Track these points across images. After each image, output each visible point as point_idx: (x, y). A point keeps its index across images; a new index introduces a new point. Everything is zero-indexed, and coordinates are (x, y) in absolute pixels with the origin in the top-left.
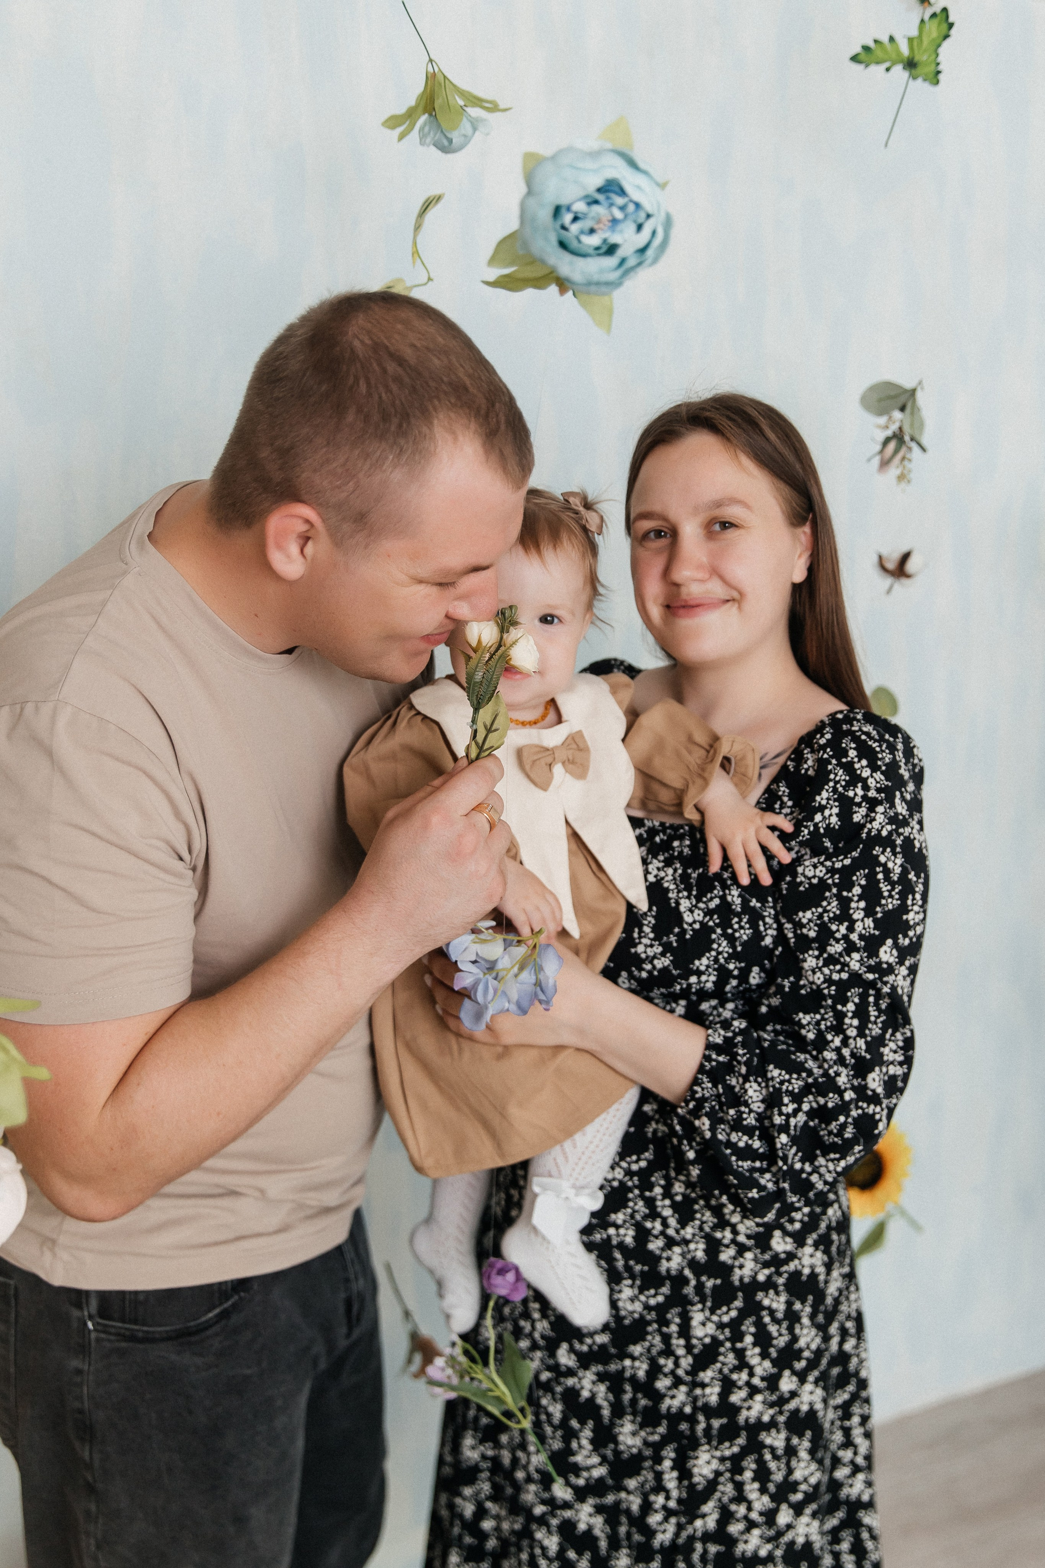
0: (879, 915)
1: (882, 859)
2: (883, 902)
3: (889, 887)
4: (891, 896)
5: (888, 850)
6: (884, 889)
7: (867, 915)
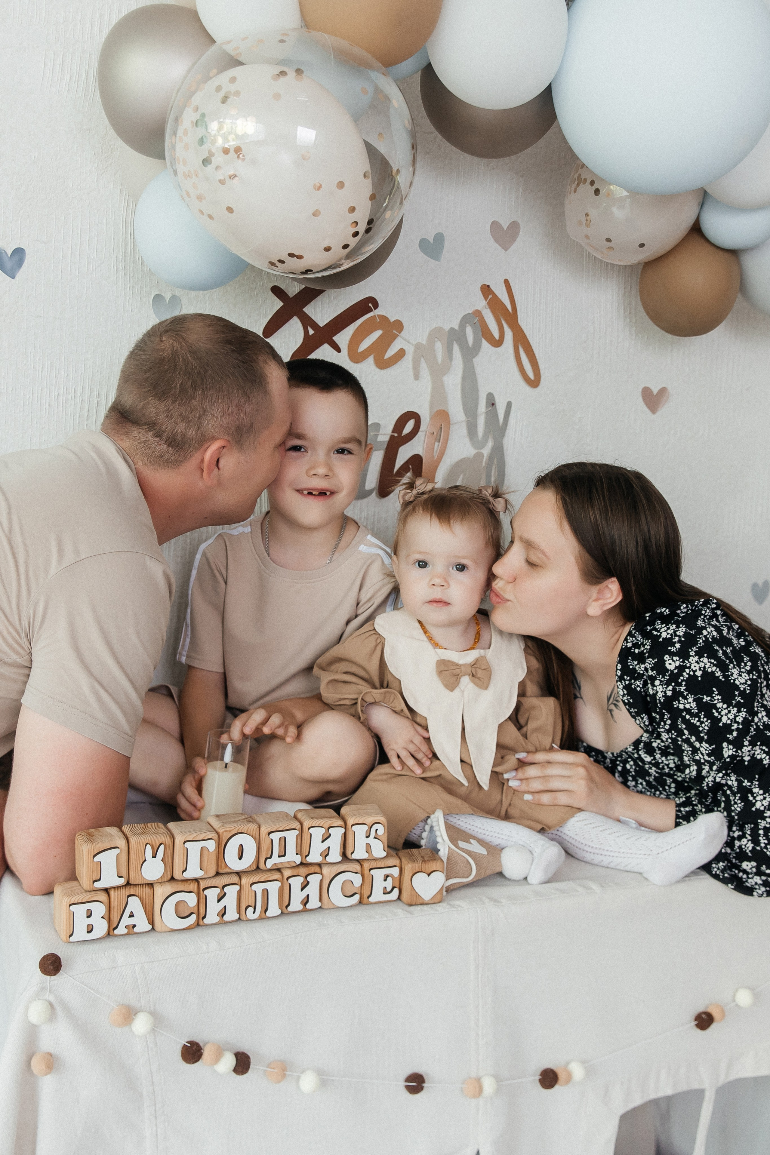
0: (706, 737)
1: (681, 707)
2: (701, 729)
3: (697, 719)
4: (702, 723)
5: (681, 698)
6: (695, 722)
7: (701, 743)
